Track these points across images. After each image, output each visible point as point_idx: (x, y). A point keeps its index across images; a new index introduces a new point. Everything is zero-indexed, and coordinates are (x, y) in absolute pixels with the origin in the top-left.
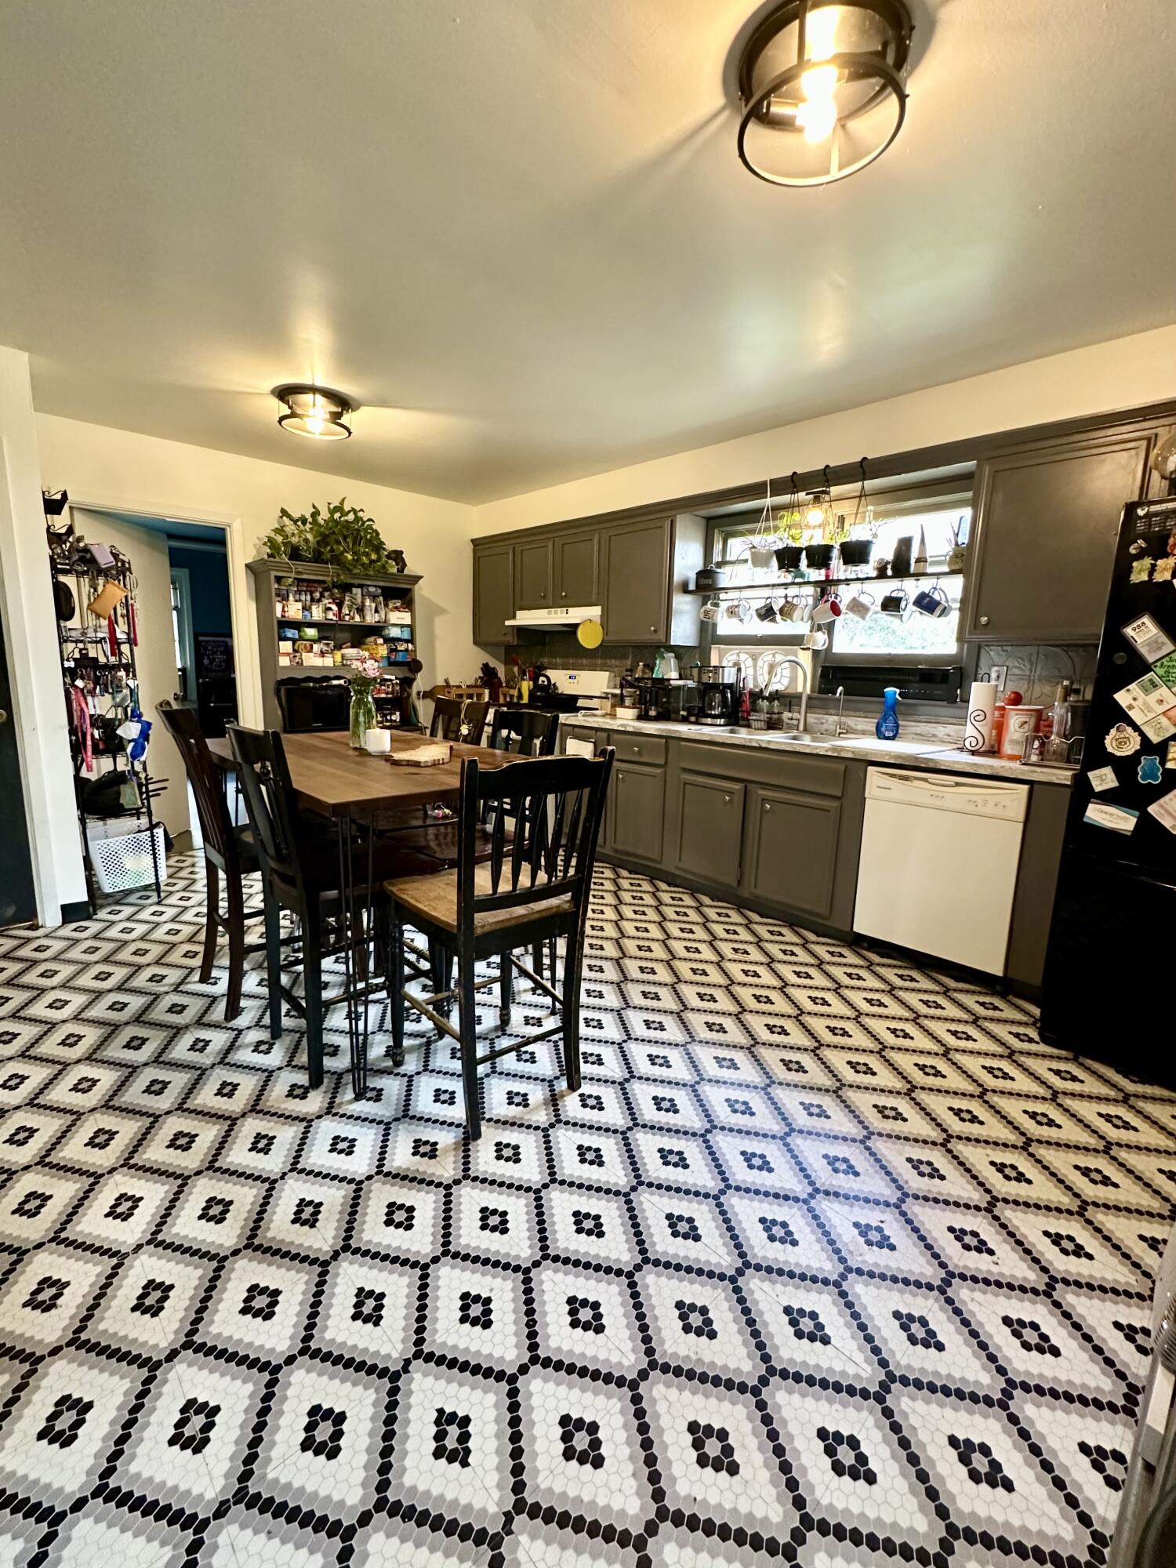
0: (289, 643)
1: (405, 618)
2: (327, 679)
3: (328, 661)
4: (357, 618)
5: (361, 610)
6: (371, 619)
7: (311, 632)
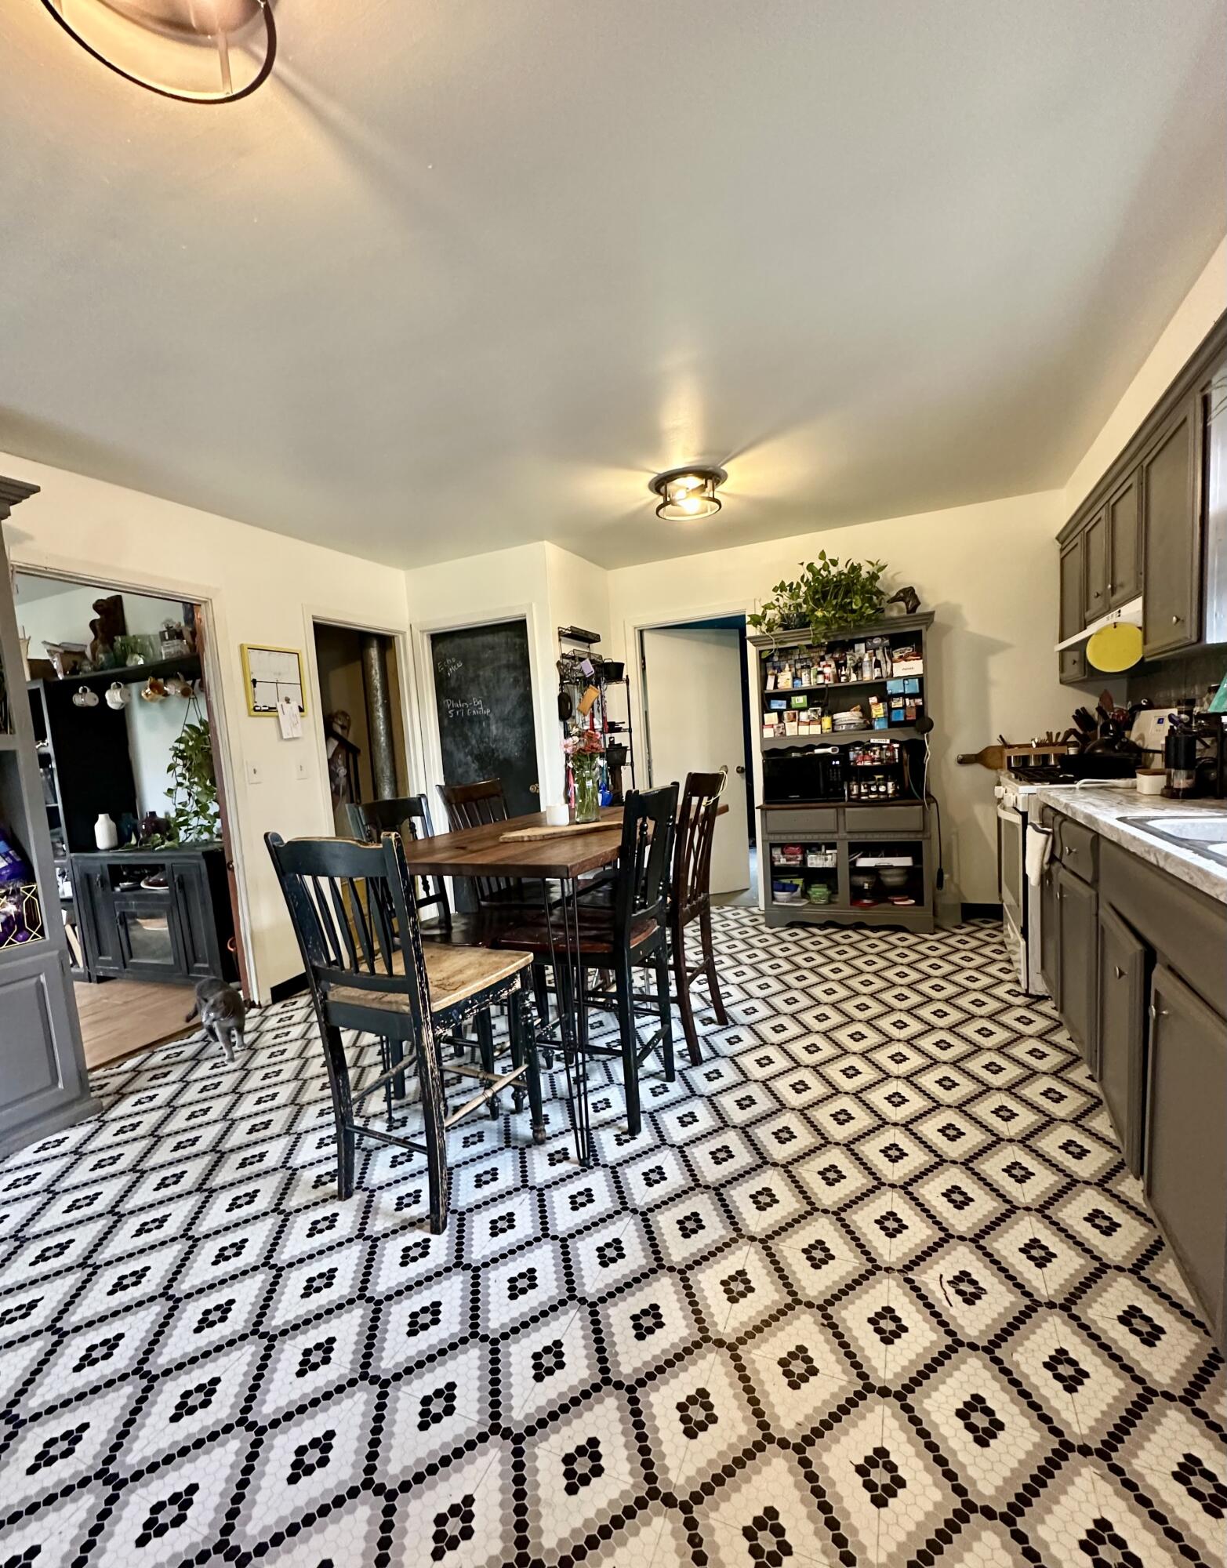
0: (775, 715)
1: (916, 667)
2: (812, 747)
3: (815, 729)
4: (853, 678)
5: (857, 668)
6: (869, 675)
7: (800, 701)
